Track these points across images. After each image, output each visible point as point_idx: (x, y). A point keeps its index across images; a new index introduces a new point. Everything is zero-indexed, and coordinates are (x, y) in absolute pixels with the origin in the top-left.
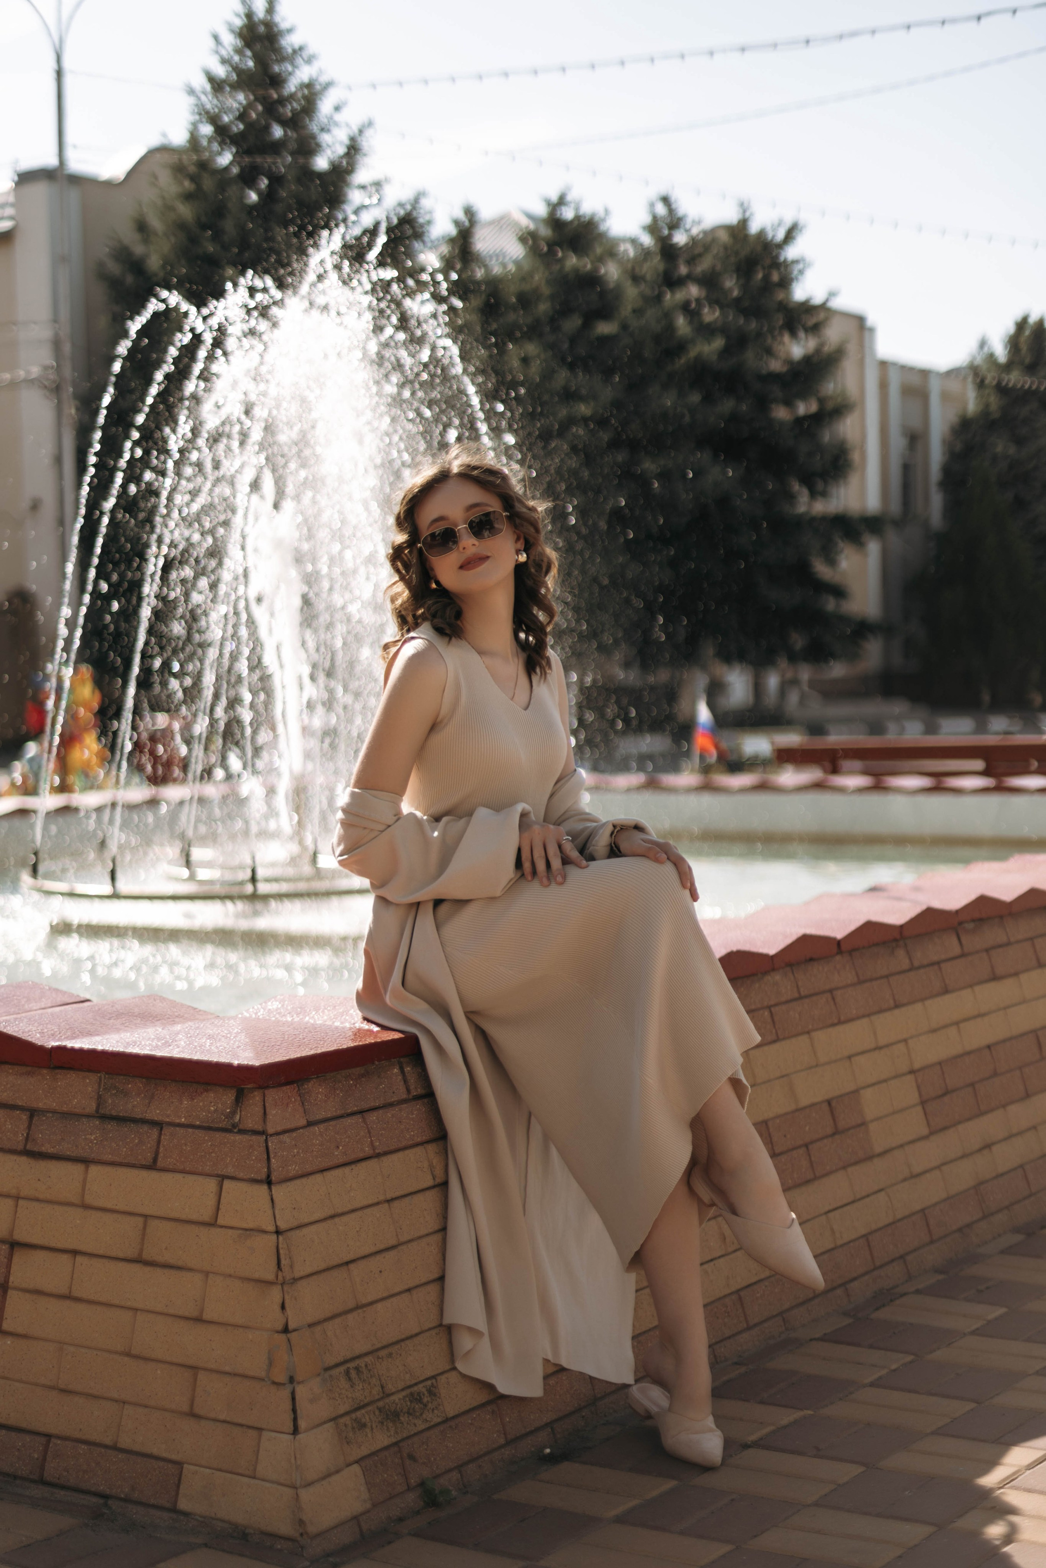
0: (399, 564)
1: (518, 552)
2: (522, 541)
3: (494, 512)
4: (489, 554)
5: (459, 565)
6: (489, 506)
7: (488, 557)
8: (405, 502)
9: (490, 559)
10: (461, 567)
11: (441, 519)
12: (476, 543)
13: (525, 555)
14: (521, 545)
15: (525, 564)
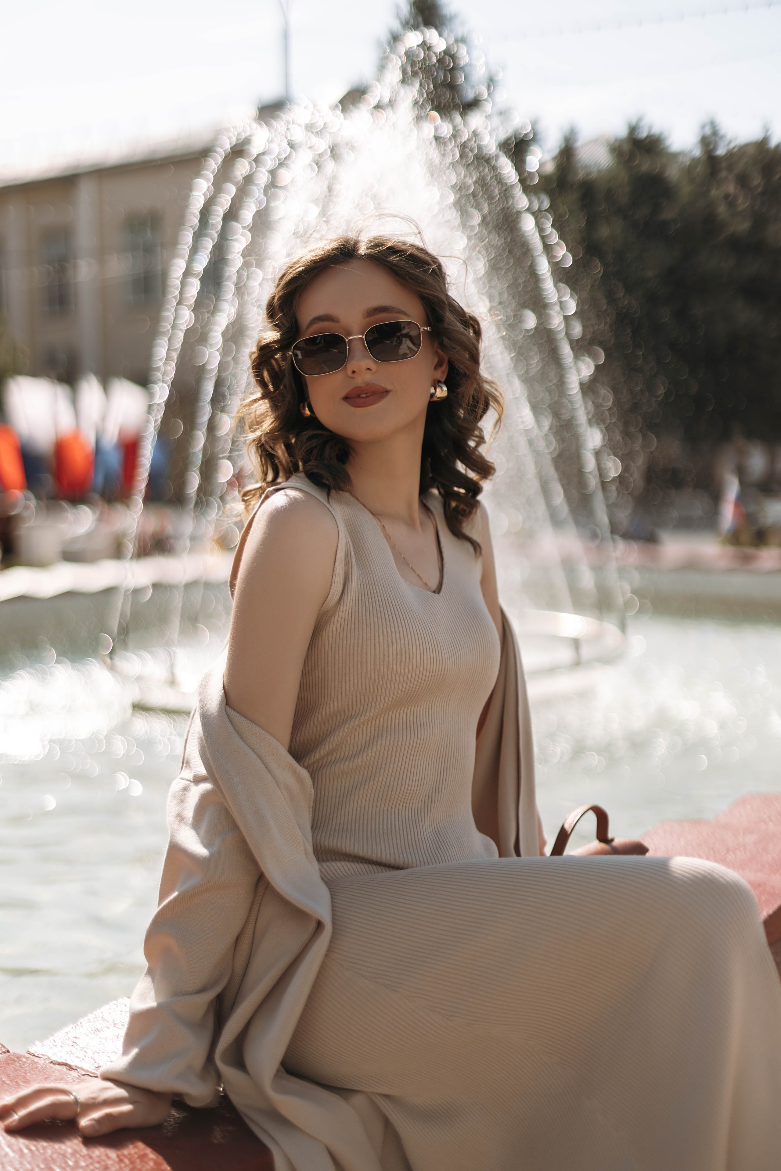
0: (266, 374)
1: (436, 384)
2: (445, 367)
3: (409, 323)
4: (389, 387)
5: (343, 394)
6: (404, 313)
7: (387, 392)
8: (283, 282)
9: (390, 394)
10: (346, 398)
11: (328, 318)
12: (373, 366)
13: (445, 389)
14: (441, 374)
15: (443, 401)
